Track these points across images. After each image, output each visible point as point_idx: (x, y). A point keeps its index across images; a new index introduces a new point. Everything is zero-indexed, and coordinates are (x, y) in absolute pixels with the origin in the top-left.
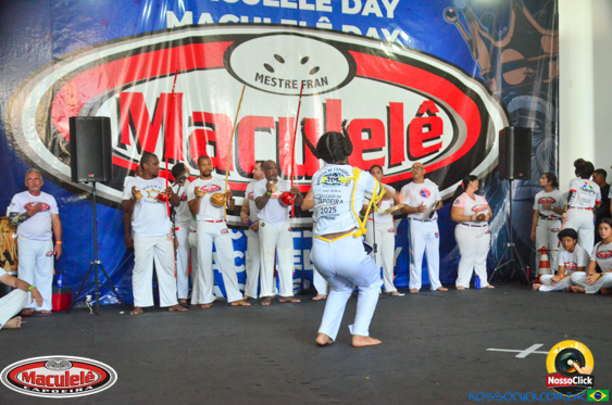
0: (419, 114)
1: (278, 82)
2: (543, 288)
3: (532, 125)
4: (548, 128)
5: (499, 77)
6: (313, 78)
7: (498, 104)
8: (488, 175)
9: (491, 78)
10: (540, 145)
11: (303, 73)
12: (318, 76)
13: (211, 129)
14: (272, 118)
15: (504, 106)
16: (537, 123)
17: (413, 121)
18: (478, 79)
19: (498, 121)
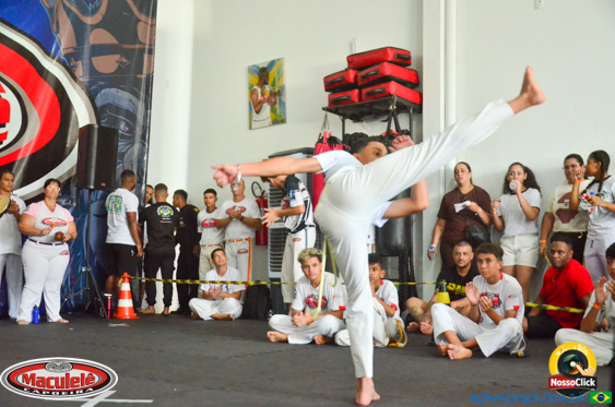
3: (121, 126)
4: (139, 131)
5: (86, 60)
7: (83, 94)
9: (76, 60)
10: (128, 152)
15: (92, 97)
16: (127, 124)
18: (59, 61)
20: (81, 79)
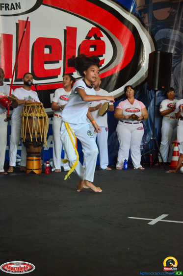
0: (88, 37)
3: (172, 51)
5: (150, 13)
6: (10, 2)
10: (177, 66)
16: (176, 50)
20: (147, 25)
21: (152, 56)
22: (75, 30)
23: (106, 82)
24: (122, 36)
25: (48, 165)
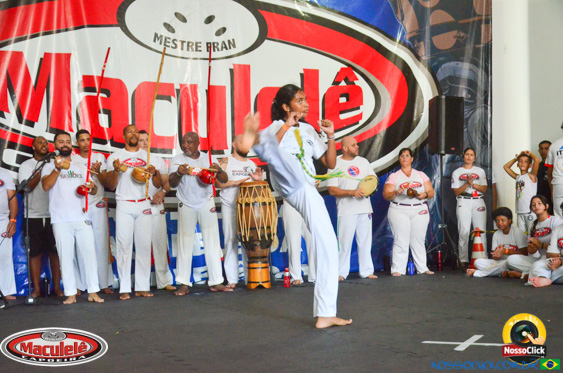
0: (336, 82)
1: (179, 44)
2: (477, 274)
3: (463, 94)
4: (480, 97)
5: (427, 40)
6: (219, 40)
7: (426, 71)
8: (416, 149)
9: (419, 41)
10: (472, 117)
11: (208, 34)
12: (224, 38)
13: (105, 96)
14: (172, 85)
15: (433, 71)
16: (469, 92)
17: (329, 90)
18: (404, 44)
19: (426, 90)
20: (424, 58)
21: (434, 104)
22: (315, 73)
23: (366, 147)
24: (387, 78)
25: (287, 274)
